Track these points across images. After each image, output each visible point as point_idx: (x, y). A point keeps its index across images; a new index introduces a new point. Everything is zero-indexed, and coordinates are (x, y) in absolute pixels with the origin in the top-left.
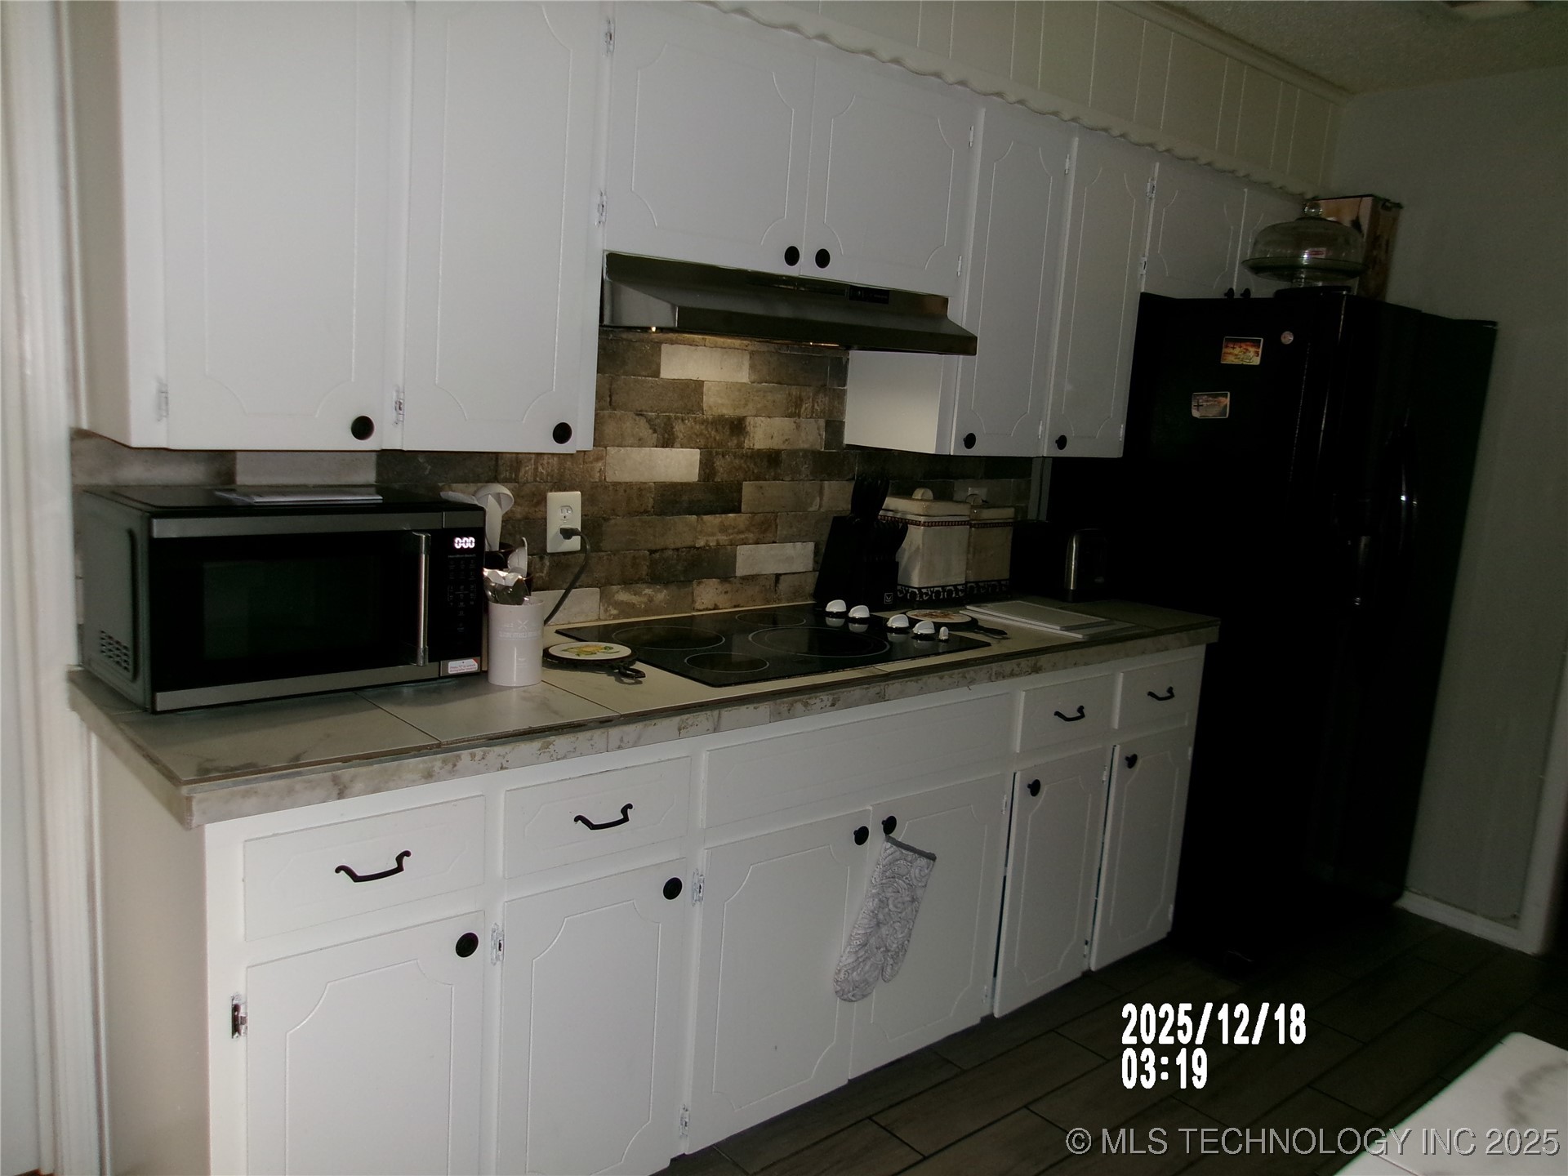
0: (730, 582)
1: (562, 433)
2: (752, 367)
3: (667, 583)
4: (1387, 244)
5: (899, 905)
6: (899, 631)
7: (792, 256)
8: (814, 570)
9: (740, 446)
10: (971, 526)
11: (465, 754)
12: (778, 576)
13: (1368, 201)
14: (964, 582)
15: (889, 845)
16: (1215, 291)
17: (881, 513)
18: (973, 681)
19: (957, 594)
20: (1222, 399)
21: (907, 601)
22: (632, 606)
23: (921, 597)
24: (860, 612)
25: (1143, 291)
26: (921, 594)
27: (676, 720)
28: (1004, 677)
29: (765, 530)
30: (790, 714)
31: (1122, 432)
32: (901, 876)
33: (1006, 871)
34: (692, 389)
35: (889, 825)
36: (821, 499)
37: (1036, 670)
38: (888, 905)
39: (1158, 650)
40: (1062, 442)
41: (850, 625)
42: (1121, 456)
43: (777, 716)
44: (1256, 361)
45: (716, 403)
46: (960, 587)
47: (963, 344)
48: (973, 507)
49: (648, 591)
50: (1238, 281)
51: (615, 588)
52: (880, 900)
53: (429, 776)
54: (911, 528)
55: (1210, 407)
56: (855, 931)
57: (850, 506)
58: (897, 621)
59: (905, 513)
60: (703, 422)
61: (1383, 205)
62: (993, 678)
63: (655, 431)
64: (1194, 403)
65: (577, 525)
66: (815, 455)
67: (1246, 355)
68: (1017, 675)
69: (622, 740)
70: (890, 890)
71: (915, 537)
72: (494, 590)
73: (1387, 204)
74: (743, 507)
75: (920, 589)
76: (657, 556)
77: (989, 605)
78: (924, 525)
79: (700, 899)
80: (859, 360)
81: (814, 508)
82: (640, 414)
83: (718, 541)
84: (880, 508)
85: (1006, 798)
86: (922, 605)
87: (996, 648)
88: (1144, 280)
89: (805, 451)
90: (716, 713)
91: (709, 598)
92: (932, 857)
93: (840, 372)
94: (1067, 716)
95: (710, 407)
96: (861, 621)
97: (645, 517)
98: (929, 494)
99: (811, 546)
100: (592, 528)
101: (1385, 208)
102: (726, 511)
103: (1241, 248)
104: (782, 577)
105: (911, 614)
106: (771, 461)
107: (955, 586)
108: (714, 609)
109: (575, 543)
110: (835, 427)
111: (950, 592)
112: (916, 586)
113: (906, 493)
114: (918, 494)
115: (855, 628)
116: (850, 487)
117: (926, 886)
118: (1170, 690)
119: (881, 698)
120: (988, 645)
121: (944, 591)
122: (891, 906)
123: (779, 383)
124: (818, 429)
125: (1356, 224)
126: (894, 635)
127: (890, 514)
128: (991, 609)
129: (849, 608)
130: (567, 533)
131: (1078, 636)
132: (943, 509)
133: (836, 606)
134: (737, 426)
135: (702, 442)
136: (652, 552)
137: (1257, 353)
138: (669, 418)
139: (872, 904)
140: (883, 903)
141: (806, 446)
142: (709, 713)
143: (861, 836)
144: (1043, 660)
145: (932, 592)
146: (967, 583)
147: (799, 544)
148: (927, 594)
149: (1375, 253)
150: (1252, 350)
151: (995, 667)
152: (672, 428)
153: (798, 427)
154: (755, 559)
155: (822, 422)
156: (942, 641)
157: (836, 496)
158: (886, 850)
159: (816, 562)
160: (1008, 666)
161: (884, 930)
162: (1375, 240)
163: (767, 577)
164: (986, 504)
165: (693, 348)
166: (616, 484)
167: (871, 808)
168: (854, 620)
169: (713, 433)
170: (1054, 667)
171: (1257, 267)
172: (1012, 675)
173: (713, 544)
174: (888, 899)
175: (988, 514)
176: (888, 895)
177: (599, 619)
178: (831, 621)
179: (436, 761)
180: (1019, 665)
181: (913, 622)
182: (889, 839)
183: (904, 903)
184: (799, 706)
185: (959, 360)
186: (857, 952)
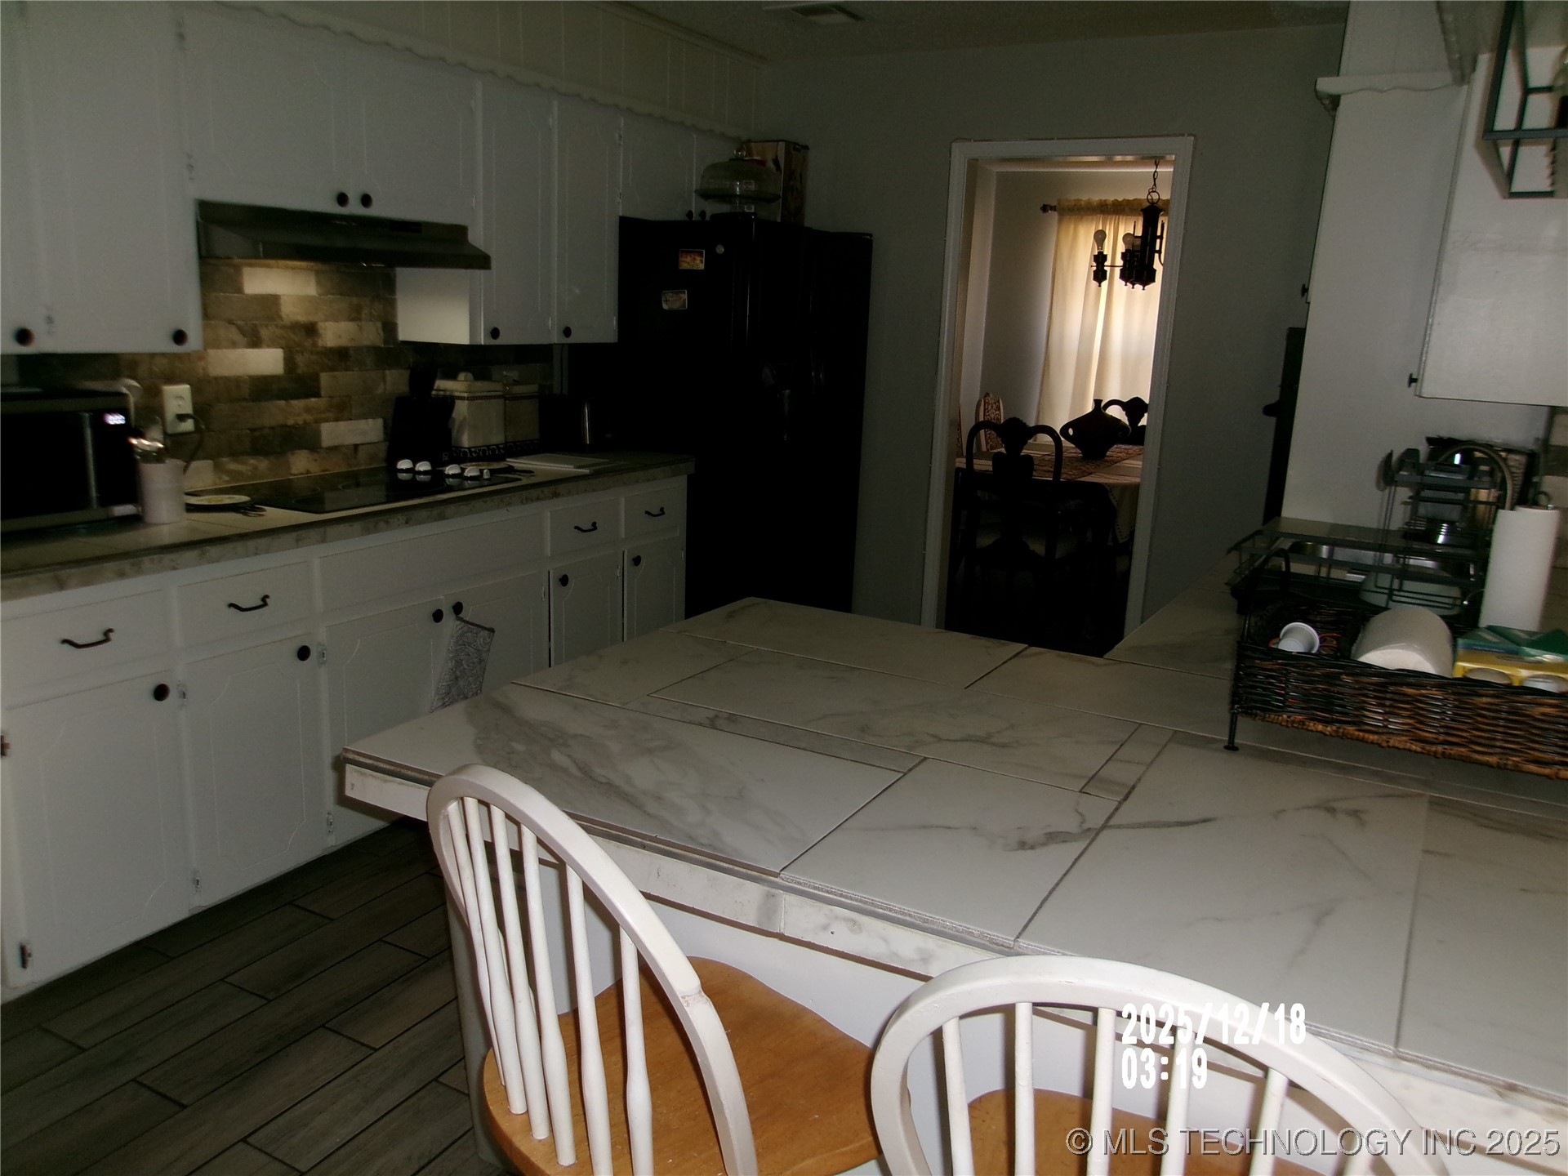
0: (318, 452)
1: (179, 337)
2: (319, 283)
3: (266, 454)
4: (801, 176)
5: (471, 665)
6: (453, 476)
7: (342, 199)
8: (385, 440)
9: (315, 344)
10: (506, 399)
11: (146, 559)
12: (356, 446)
13: (782, 145)
14: (504, 442)
15: (459, 622)
16: (677, 214)
17: (434, 393)
18: (509, 504)
19: (499, 451)
20: (682, 295)
21: (461, 457)
22: (240, 473)
23: (471, 454)
24: (423, 466)
25: (621, 214)
26: (471, 452)
27: (294, 535)
28: (532, 501)
29: (342, 410)
30: (376, 530)
31: (615, 323)
32: (470, 644)
33: (550, 645)
34: (272, 301)
35: (458, 608)
36: (385, 384)
37: (556, 495)
38: (462, 665)
39: (648, 480)
40: (567, 332)
41: (417, 476)
42: (617, 341)
43: (367, 531)
44: (702, 267)
45: (291, 311)
46: (501, 446)
47: (481, 261)
48: (505, 385)
49: (252, 461)
50: (695, 205)
51: (225, 459)
52: (456, 661)
53: (122, 575)
54: (458, 403)
55: (675, 301)
56: (441, 684)
57: (408, 388)
58: (452, 470)
59: (452, 391)
60: (284, 327)
61: (794, 148)
62: (524, 501)
63: (244, 335)
64: (663, 299)
65: (188, 409)
66: (375, 350)
67: (695, 262)
68: (542, 499)
69: (257, 549)
70: (463, 654)
71: (461, 409)
72: (140, 454)
73: (797, 146)
74: (323, 393)
75: (469, 448)
76: (257, 434)
77: (525, 457)
78: (468, 400)
79: (324, 663)
80: (403, 274)
81: (380, 391)
82: (231, 322)
83: (305, 421)
84: (432, 389)
85: (544, 589)
86: (472, 460)
87: (525, 481)
88: (621, 206)
89: (368, 347)
90: (322, 529)
91: (301, 464)
92: (492, 630)
93: (390, 286)
94: (584, 529)
95: (288, 315)
96: (425, 473)
97: (244, 404)
98: (470, 376)
99: (380, 422)
100: (201, 412)
101: (796, 149)
102: (307, 396)
103: (694, 181)
104: (360, 448)
105: (462, 466)
106: (341, 356)
107: (497, 445)
108: (307, 473)
109: (188, 425)
110: (390, 328)
111: (493, 450)
112: (467, 446)
113: (452, 376)
114: (462, 376)
115: (422, 477)
116: (406, 374)
117: (489, 650)
118: (662, 509)
119: (442, 517)
120: (520, 480)
121: (489, 449)
122: (465, 666)
123: (341, 294)
124: (377, 330)
125: (776, 162)
126: (451, 480)
127: (442, 393)
128: (525, 460)
129: (414, 465)
130: (181, 418)
131: (586, 471)
132: (482, 386)
133: (404, 464)
134: (311, 330)
135: (283, 342)
136: (252, 430)
137: (702, 261)
138: (255, 325)
139: (450, 665)
140: (459, 663)
141: (369, 343)
142: (317, 529)
143: (438, 616)
144: (561, 488)
145: (480, 450)
146: (506, 443)
147: (370, 421)
148: (475, 452)
149: (791, 183)
150: (698, 258)
151: (525, 493)
152: (259, 332)
153: (361, 328)
154: (334, 433)
155: (379, 325)
156: (486, 479)
157: (395, 381)
158: (457, 626)
159: (386, 434)
160: (535, 492)
161: (461, 683)
162: (790, 174)
163: (347, 446)
164: (516, 383)
165: (269, 269)
166: (216, 379)
167: (442, 597)
168: (420, 473)
169: (292, 336)
170: (569, 493)
171: (705, 195)
172: (538, 499)
173: (301, 423)
174: (462, 660)
175: (519, 390)
176: (462, 658)
177: (216, 484)
178: (403, 476)
179: (125, 565)
180: (542, 492)
181: (463, 470)
182: (459, 619)
183: (474, 663)
184: (382, 524)
185: (480, 274)
186: (443, 698)
